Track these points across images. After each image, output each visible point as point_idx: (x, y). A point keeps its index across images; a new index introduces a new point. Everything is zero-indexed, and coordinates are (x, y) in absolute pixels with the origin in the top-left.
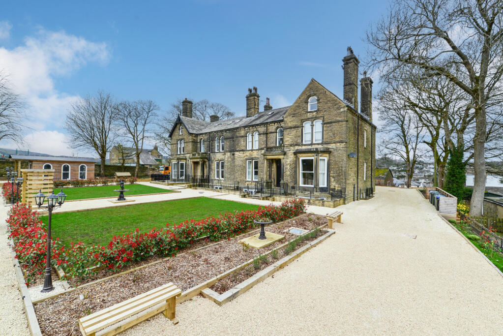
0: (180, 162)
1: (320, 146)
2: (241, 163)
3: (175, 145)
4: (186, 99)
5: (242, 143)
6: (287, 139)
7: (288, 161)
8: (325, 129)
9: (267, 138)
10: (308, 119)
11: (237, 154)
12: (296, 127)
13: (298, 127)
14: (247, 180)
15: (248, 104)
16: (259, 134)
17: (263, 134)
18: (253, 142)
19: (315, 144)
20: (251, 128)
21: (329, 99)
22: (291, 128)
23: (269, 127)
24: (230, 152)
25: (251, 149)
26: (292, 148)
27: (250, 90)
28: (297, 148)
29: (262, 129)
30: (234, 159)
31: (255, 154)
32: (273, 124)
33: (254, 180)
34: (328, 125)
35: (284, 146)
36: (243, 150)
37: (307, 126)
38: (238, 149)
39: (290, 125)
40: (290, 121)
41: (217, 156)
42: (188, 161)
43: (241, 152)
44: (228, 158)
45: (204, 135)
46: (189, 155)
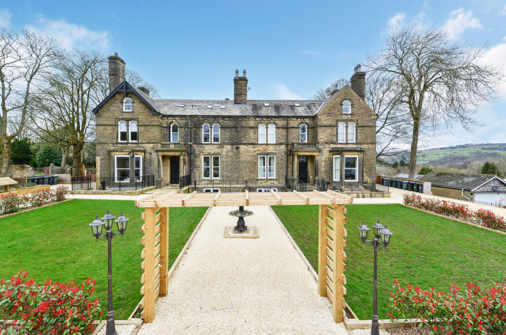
0: (136, 156)
1: (355, 146)
2: (249, 159)
4: (116, 54)
5: (251, 133)
6: (321, 137)
7: (323, 158)
8: (358, 131)
9: (287, 132)
10: (343, 121)
11: (243, 148)
12: (330, 126)
13: (333, 126)
14: (259, 178)
15: (236, 89)
16: (277, 128)
17: (283, 128)
18: (268, 134)
19: (350, 144)
20: (264, 119)
21: (362, 106)
22: (325, 126)
23: (290, 122)
24: (232, 144)
25: (265, 143)
26: (327, 145)
28: (333, 146)
29: (281, 123)
30: (238, 153)
31: (271, 149)
32: (296, 119)
33: (269, 178)
34: (362, 128)
35: (319, 144)
36: (252, 144)
37: (341, 127)
38: (244, 142)
39: (324, 123)
40: (323, 120)
41: (206, 148)
42: (151, 154)
43: (250, 146)
44: (228, 152)
45: (179, 118)
46: (151, 145)
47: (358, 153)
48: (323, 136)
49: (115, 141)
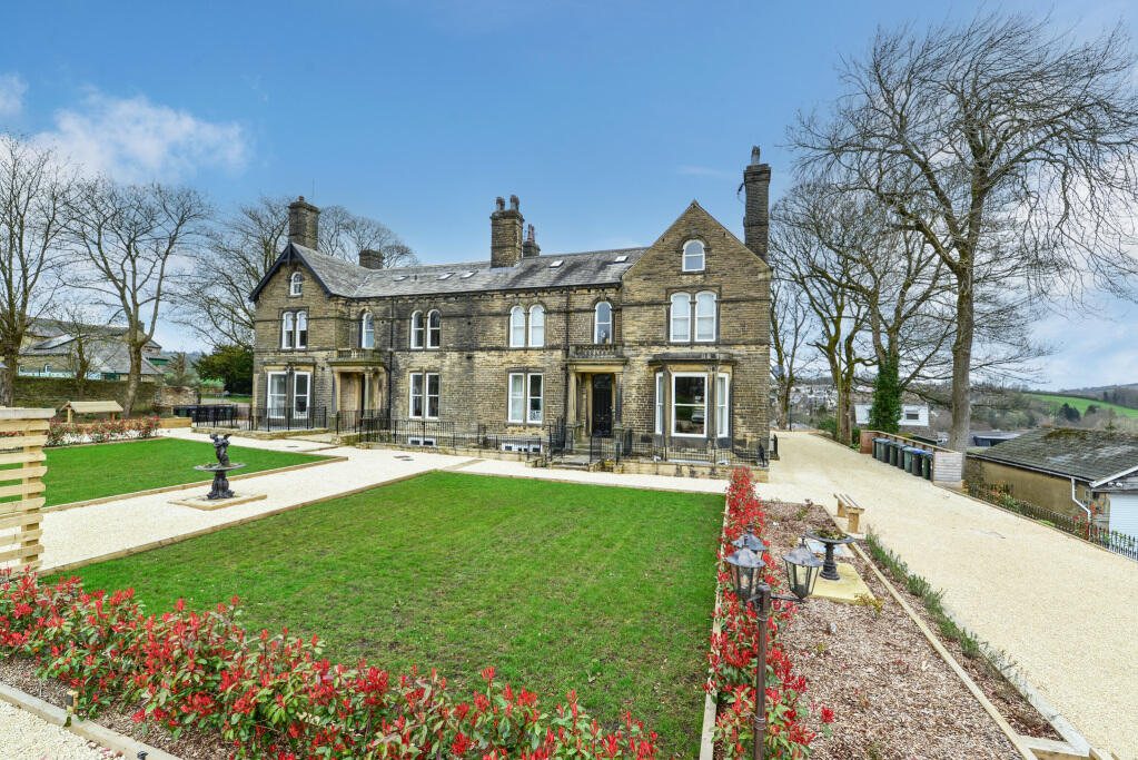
0: (296, 373)
1: (712, 350)
2: (492, 380)
3: (271, 325)
4: (301, 198)
5: (496, 327)
6: (631, 329)
7: (634, 379)
8: (722, 312)
9: (568, 322)
10: (684, 289)
11: (479, 356)
12: (651, 304)
13: (660, 304)
14: (510, 420)
15: (495, 236)
16: (548, 312)
17: (559, 312)
18: (528, 329)
19: (699, 344)
20: (521, 295)
21: (732, 250)
22: (640, 304)
23: (573, 298)
24: (460, 350)
25: (522, 346)
26: (643, 349)
27: (501, 202)
28: (656, 350)
29: (555, 301)
30: (471, 368)
31: (534, 359)
32: (586, 291)
33: (529, 421)
34: (730, 306)
35: (623, 345)
36: (498, 349)
37: (679, 304)
38: (482, 345)
39: (638, 297)
40: (637, 290)
41: (415, 359)
42: (323, 369)
43: (493, 353)
44: (453, 365)
45: (374, 303)
46: (324, 353)
47: (706, 367)
48: (633, 328)
49: (276, 347)
